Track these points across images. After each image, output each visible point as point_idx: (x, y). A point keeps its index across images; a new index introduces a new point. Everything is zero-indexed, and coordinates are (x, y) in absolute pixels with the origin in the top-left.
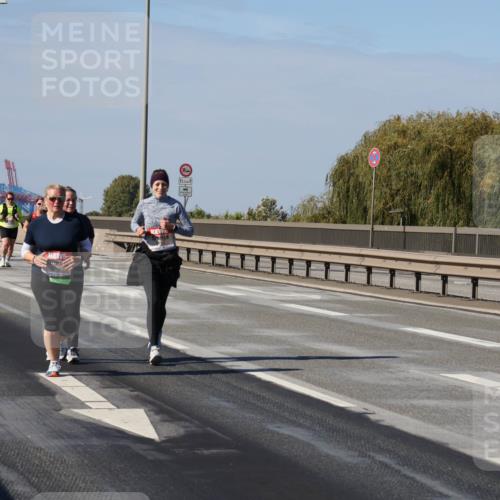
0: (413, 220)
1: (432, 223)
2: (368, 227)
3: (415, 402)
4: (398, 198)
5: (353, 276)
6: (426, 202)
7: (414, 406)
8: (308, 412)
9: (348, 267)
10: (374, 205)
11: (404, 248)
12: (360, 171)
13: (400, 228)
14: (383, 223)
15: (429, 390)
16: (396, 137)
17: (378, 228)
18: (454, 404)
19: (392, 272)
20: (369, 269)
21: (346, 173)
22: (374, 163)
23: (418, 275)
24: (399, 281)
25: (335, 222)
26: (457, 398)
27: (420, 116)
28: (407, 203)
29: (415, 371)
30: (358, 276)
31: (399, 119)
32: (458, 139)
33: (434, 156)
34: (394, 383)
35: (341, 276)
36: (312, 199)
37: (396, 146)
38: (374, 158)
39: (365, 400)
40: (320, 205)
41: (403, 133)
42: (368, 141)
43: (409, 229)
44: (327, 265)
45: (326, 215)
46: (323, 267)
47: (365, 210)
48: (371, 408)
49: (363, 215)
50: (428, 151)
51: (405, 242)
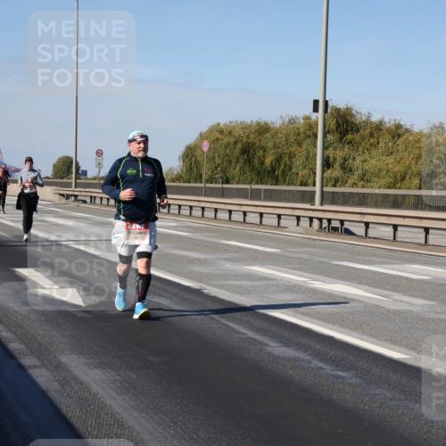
0: (227, 181)
1: (238, 183)
2: (202, 185)
3: (228, 282)
4: (219, 169)
5: (194, 213)
6: (235, 171)
7: (227, 285)
8: (169, 289)
9: (191, 207)
10: (205, 172)
11: (223, 196)
12: (198, 153)
13: (220, 186)
14: (211, 183)
15: (236, 276)
16: (218, 134)
17: (208, 185)
18: (250, 283)
19: (216, 210)
20: (203, 208)
21: (190, 154)
22: (205, 149)
23: (230, 212)
24: (220, 215)
25: (184, 182)
26: (251, 280)
27: (231, 123)
28: (223, 171)
29: (228, 266)
30: (197, 212)
31: (219, 124)
32: (252, 136)
33: (239, 146)
34: (218, 272)
35: (188, 213)
36: (171, 169)
37: (217, 139)
38: (206, 146)
39: (200, 282)
40: (175, 173)
41: (221, 132)
42: (202, 137)
43: (225, 186)
44: (180, 206)
45: (178, 178)
46: (177, 207)
47: (201, 176)
48: (204, 286)
49: (199, 178)
50: (236, 143)
51: (223, 193)
